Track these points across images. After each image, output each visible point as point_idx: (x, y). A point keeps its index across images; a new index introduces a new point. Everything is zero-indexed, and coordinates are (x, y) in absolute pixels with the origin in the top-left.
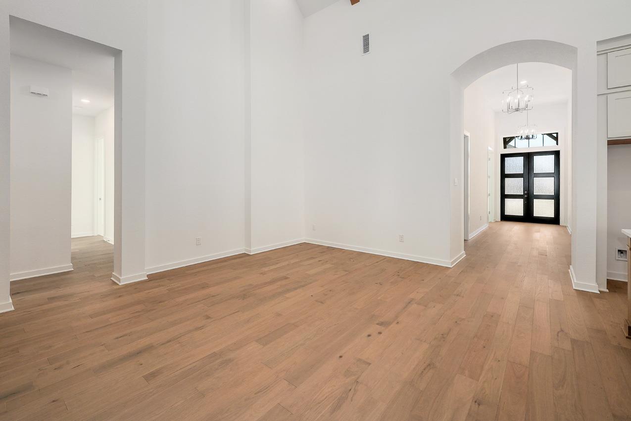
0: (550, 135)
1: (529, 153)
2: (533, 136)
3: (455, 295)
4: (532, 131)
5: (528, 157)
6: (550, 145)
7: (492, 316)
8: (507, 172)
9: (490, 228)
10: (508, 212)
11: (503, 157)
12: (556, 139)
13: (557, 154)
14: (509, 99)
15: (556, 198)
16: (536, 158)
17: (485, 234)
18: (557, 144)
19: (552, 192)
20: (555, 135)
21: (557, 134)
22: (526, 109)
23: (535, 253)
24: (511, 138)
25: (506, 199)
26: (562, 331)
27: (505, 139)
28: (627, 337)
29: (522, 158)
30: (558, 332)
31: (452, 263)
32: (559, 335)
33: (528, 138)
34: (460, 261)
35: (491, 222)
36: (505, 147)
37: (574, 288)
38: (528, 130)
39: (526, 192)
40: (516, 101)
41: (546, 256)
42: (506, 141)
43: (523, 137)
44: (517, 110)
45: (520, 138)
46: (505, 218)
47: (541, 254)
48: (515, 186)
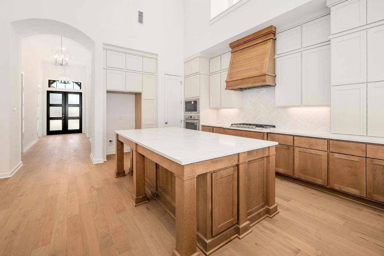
0: (77, 83)
1: (65, 92)
2: (68, 82)
3: (19, 196)
4: (68, 79)
5: (65, 94)
6: (77, 89)
7: (52, 198)
8: (51, 103)
9: (39, 141)
10: (52, 129)
11: (49, 92)
12: (80, 86)
13: (81, 94)
14: (56, 56)
15: (80, 118)
16: (69, 95)
17: (35, 146)
18: (81, 89)
19: (78, 115)
20: (79, 83)
21: (81, 83)
22: (67, 65)
23: (72, 151)
24: (54, 81)
25: (50, 120)
26: (92, 187)
27: (49, 81)
28: (116, 178)
29: (61, 95)
30: (90, 189)
31: (11, 174)
32: (91, 189)
33: (65, 83)
34: (18, 170)
35: (39, 137)
36: (49, 86)
37: (94, 164)
38: (65, 78)
39: (64, 115)
40: (61, 59)
41: (78, 151)
42: (50, 83)
43: (62, 82)
44: (61, 65)
45: (60, 82)
46: (50, 133)
47: (75, 151)
48: (56, 112)
